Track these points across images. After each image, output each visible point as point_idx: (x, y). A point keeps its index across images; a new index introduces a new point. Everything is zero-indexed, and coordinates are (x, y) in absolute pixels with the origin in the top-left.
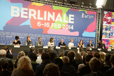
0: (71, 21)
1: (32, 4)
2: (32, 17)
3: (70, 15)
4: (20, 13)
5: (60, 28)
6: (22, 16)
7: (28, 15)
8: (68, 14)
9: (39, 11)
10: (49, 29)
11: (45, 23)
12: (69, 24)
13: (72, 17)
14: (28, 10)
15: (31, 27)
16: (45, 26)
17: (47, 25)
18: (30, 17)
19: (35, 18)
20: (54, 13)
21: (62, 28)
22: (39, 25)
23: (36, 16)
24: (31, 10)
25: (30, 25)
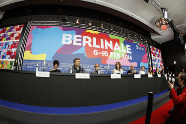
0: (129, 51)
1: (87, 32)
2: (87, 44)
3: (127, 46)
4: (73, 41)
5: (120, 57)
6: (75, 43)
7: (82, 42)
8: (125, 43)
9: (95, 39)
10: (108, 59)
11: (103, 52)
12: (127, 54)
13: (129, 47)
14: (82, 37)
15: (85, 55)
16: (103, 55)
17: (105, 54)
18: (84, 44)
19: (90, 45)
20: (111, 42)
21: (121, 58)
22: (96, 53)
23: (92, 43)
24: (85, 37)
25: (85, 53)
